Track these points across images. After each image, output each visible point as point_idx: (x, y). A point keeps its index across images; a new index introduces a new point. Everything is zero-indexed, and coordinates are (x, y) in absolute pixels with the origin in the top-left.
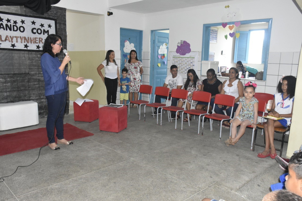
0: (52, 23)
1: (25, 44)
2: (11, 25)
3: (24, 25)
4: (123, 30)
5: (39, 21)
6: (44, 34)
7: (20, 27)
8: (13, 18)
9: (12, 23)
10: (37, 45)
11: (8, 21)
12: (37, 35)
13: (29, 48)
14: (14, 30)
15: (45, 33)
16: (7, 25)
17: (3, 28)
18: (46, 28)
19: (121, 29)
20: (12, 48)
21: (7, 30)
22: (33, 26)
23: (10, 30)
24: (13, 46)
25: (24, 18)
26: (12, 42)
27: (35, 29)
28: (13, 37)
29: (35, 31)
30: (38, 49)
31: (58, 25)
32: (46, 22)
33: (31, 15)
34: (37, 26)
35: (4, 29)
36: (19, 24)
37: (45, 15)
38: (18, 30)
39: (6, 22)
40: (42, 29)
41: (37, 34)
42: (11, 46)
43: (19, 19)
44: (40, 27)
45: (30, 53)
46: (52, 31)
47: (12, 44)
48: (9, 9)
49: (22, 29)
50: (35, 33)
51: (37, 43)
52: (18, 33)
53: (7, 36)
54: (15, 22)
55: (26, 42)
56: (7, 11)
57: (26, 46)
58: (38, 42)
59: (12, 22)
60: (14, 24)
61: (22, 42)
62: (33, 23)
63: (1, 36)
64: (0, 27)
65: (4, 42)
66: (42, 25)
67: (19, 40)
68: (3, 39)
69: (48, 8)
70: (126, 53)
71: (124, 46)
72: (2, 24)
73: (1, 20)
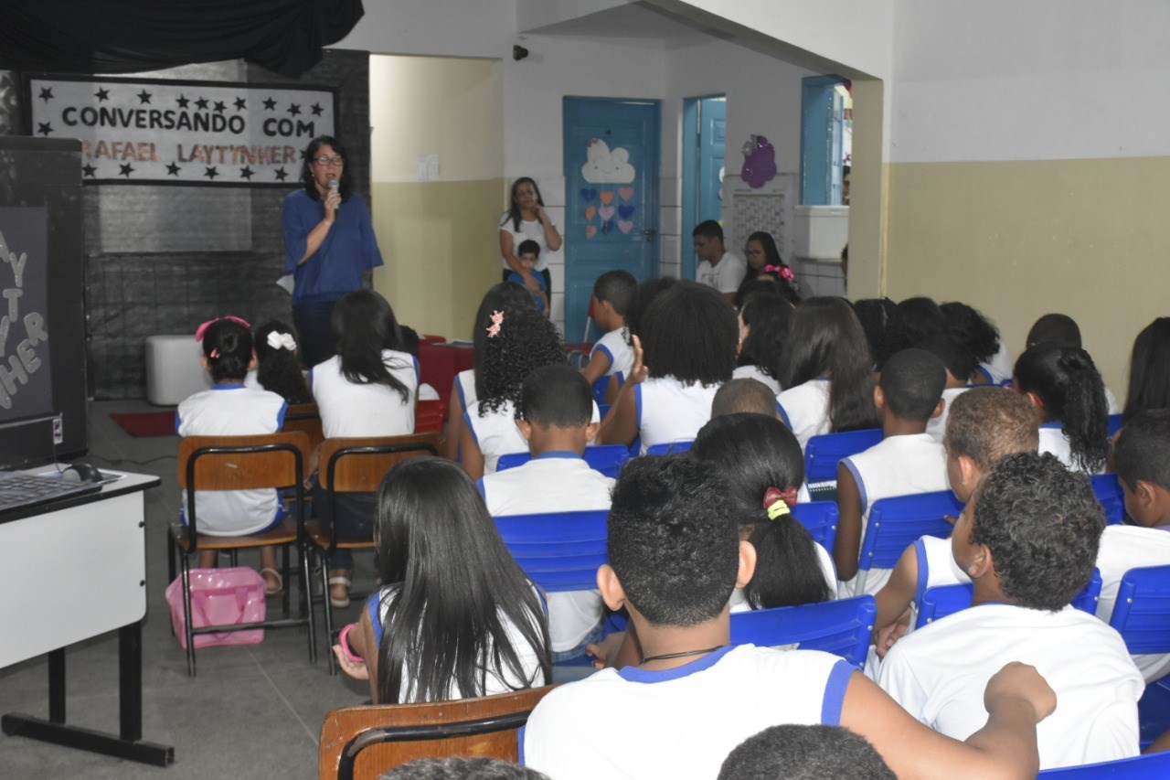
0: (326, 100)
1: (244, 166)
2: (207, 115)
3: (243, 113)
5: (285, 98)
6: (299, 135)
7: (233, 118)
8: (212, 95)
9: (211, 109)
10: (278, 167)
11: (202, 104)
12: (279, 140)
13: (254, 179)
14: (215, 129)
15: (302, 132)
16: (197, 116)
17: (188, 124)
18: (306, 116)
19: (566, 99)
20: (208, 179)
21: (196, 129)
22: (270, 114)
23: (206, 128)
24: (211, 172)
25: (242, 93)
26: (209, 162)
27: (274, 120)
28: (212, 148)
29: (272, 127)
30: (279, 181)
31: (342, 105)
32: (305, 99)
33: (265, 81)
34: (280, 112)
35: (190, 128)
36: (230, 110)
37: (306, 78)
38: (227, 129)
39: (196, 106)
40: (294, 121)
41: (278, 136)
42: (206, 175)
43: (228, 97)
44: (289, 116)
45: (257, 191)
46: (325, 126)
47: (208, 169)
48: (205, 71)
49: (237, 124)
50: (272, 134)
51: (279, 162)
52: (226, 138)
53: (196, 147)
54: (220, 107)
55: (246, 160)
56: (200, 77)
57: (246, 173)
58: (280, 158)
59: (211, 106)
60: (217, 112)
61: (234, 160)
62: (270, 104)
63: (180, 147)
64: (181, 124)
65: (188, 164)
66: (295, 110)
67: (228, 155)
68: (186, 155)
69: (316, 56)
70: (592, 184)
71: (584, 160)
72: (184, 115)
73: (183, 102)
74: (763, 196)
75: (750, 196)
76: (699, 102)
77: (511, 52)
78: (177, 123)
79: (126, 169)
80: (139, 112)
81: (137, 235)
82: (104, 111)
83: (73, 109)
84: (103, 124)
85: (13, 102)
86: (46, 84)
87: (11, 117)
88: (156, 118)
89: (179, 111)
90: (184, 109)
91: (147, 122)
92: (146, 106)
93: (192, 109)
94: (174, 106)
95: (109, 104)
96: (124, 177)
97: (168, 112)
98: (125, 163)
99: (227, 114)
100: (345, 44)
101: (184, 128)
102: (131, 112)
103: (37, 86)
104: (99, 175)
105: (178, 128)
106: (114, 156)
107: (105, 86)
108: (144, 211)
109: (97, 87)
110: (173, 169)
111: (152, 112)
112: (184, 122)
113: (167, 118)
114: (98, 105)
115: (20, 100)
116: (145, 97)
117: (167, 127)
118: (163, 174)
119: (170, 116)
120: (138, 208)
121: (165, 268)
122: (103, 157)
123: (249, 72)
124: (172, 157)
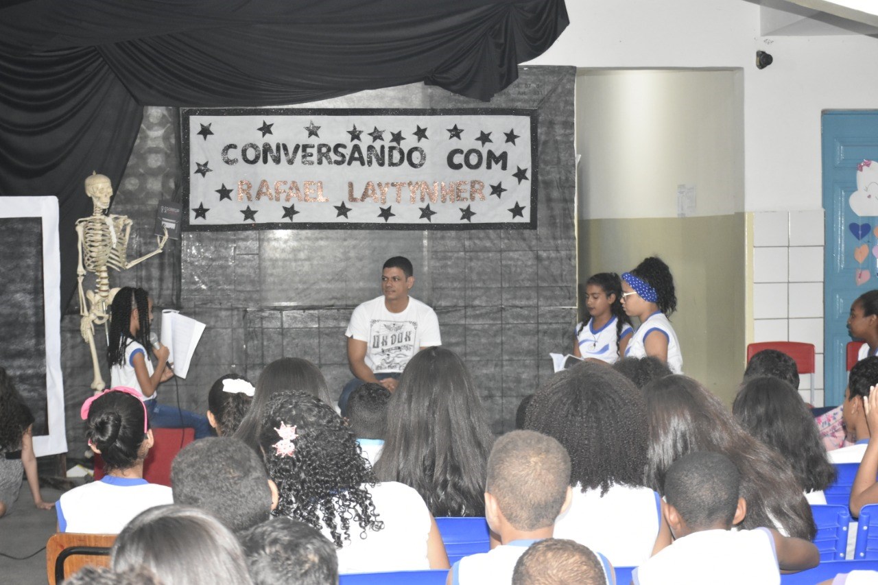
0: (521, 125)
1: (424, 206)
2: (383, 147)
3: (423, 144)
4: (832, 121)
5: (472, 125)
6: (489, 167)
7: (411, 152)
8: (389, 125)
9: (387, 141)
10: (464, 205)
11: (377, 135)
12: (466, 174)
13: (434, 220)
14: (392, 164)
15: (493, 163)
16: (370, 148)
17: (361, 159)
18: (498, 145)
19: (825, 113)
20: (382, 220)
21: (370, 164)
22: (455, 144)
23: (381, 163)
24: (386, 213)
25: (424, 121)
26: (383, 201)
27: (460, 151)
29: (458, 159)
30: (465, 221)
31: (541, 130)
32: (497, 125)
33: (450, 106)
34: (468, 141)
35: (363, 164)
36: (410, 141)
37: (498, 101)
38: (406, 162)
39: (371, 138)
40: (484, 151)
41: (465, 167)
42: (380, 216)
43: (408, 125)
44: (478, 145)
45: (439, 233)
46: (520, 155)
47: (382, 210)
48: (382, 98)
49: (416, 157)
50: (459, 167)
51: (465, 200)
52: (403, 172)
53: (368, 185)
54: (397, 137)
55: (427, 198)
56: (375, 105)
57: (427, 212)
58: (467, 195)
59: (387, 137)
60: (394, 144)
61: (413, 199)
62: (456, 132)
63: (351, 185)
64: (352, 159)
65: (360, 203)
66: (484, 138)
67: (406, 193)
68: (358, 194)
69: (509, 76)
70: (863, 218)
71: (852, 187)
72: (356, 148)
73: (355, 135)
77: (754, 60)
78: (347, 158)
79: (290, 212)
80: (305, 147)
81: (300, 286)
82: (267, 148)
83: (233, 146)
84: (265, 161)
85: (173, 141)
86: (206, 120)
87: (167, 156)
88: (324, 152)
89: (350, 146)
90: (356, 142)
91: (315, 158)
92: (314, 140)
93: (365, 141)
94: (346, 139)
95: (272, 140)
96: (287, 220)
97: (338, 146)
98: (288, 205)
99: (405, 146)
100: (548, 58)
101: (356, 164)
102: (297, 147)
103: (196, 122)
104: (260, 219)
105: (349, 163)
106: (278, 199)
107: (269, 119)
108: (309, 259)
109: (259, 120)
110: (343, 210)
111: (320, 147)
112: (356, 156)
113: (336, 151)
114: (260, 140)
115: (178, 138)
116: (313, 132)
117: (338, 163)
118: (332, 217)
119: (340, 150)
120: (302, 255)
121: (331, 324)
122: (264, 199)
123: (431, 97)
124: (342, 197)
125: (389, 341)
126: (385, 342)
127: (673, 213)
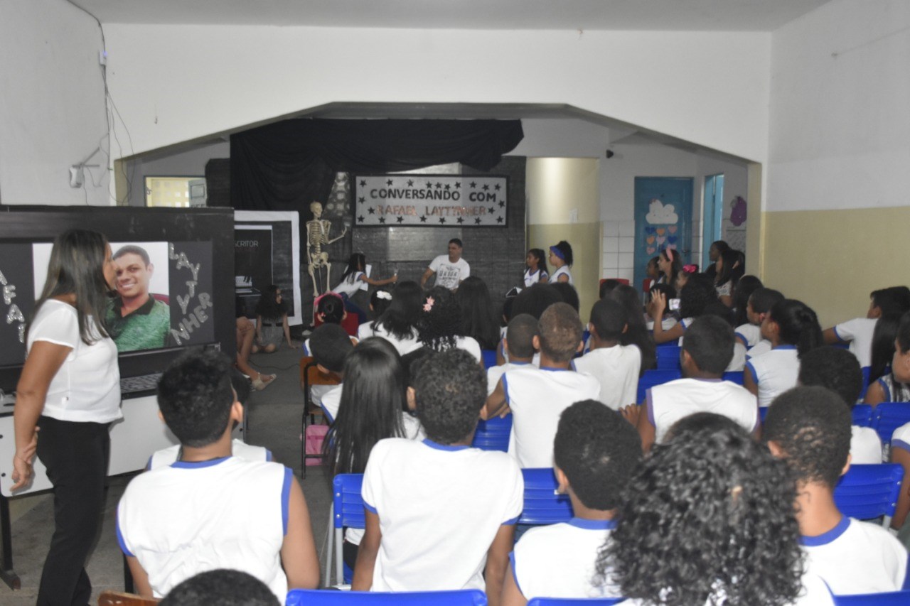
0: (502, 182)
1: (459, 217)
2: (441, 192)
3: (459, 190)
4: (639, 182)
5: (481, 182)
6: (488, 200)
7: (454, 193)
8: (444, 181)
9: (443, 188)
10: (477, 217)
11: (438, 186)
12: (477, 203)
13: (464, 223)
14: (445, 198)
15: (490, 199)
16: (436, 192)
17: (431, 196)
18: (492, 191)
19: (636, 178)
20: (440, 223)
21: (435, 198)
22: (473, 190)
23: (440, 198)
24: (442, 220)
25: (459, 180)
26: (441, 215)
27: (475, 193)
28: (443, 208)
29: (474, 197)
30: (477, 224)
31: (511, 184)
32: (491, 182)
33: (471, 173)
34: (479, 189)
35: (432, 198)
36: (453, 188)
37: (492, 171)
38: (451, 198)
39: (436, 187)
40: (486, 193)
41: (477, 201)
42: (440, 221)
43: (452, 182)
44: (483, 191)
45: (466, 229)
46: (502, 195)
47: (440, 218)
48: (440, 169)
49: (456, 196)
50: (474, 200)
51: (477, 215)
52: (450, 202)
53: (435, 208)
54: (447, 187)
55: (460, 213)
56: (438, 172)
57: (460, 220)
58: (478, 213)
59: (443, 187)
60: (446, 190)
61: (454, 215)
62: (473, 185)
63: (427, 208)
64: (428, 196)
65: (431, 216)
66: (486, 187)
67: (451, 211)
68: (430, 211)
69: (497, 159)
70: (652, 225)
71: (647, 211)
72: (429, 192)
73: (429, 185)
74: (740, 230)
75: (734, 231)
76: (714, 178)
77: (604, 154)
78: (426, 195)
79: (400, 219)
80: (407, 191)
81: (404, 252)
82: (390, 191)
83: (375, 190)
84: (389, 197)
85: (349, 187)
86: (363, 178)
87: (346, 195)
88: (415, 193)
89: (427, 190)
90: (429, 189)
91: (411, 195)
92: (411, 188)
93: (433, 189)
94: (424, 187)
95: (393, 187)
96: (399, 223)
97: (421, 191)
98: (399, 216)
99: (451, 191)
100: (514, 153)
101: (429, 198)
102: (403, 191)
103: (359, 179)
104: (387, 222)
105: (426, 198)
106: (395, 213)
107: (391, 178)
108: (408, 240)
109: (387, 179)
110: (423, 219)
111: (413, 191)
112: (429, 195)
113: (421, 193)
114: (387, 187)
115: (351, 187)
116: (410, 184)
117: (421, 198)
118: (418, 221)
119: (422, 192)
120: (405, 238)
121: (418, 268)
122: (389, 213)
123: (463, 169)
124: (423, 213)
125: (447, 274)
126: (445, 274)
127: (568, 221)
